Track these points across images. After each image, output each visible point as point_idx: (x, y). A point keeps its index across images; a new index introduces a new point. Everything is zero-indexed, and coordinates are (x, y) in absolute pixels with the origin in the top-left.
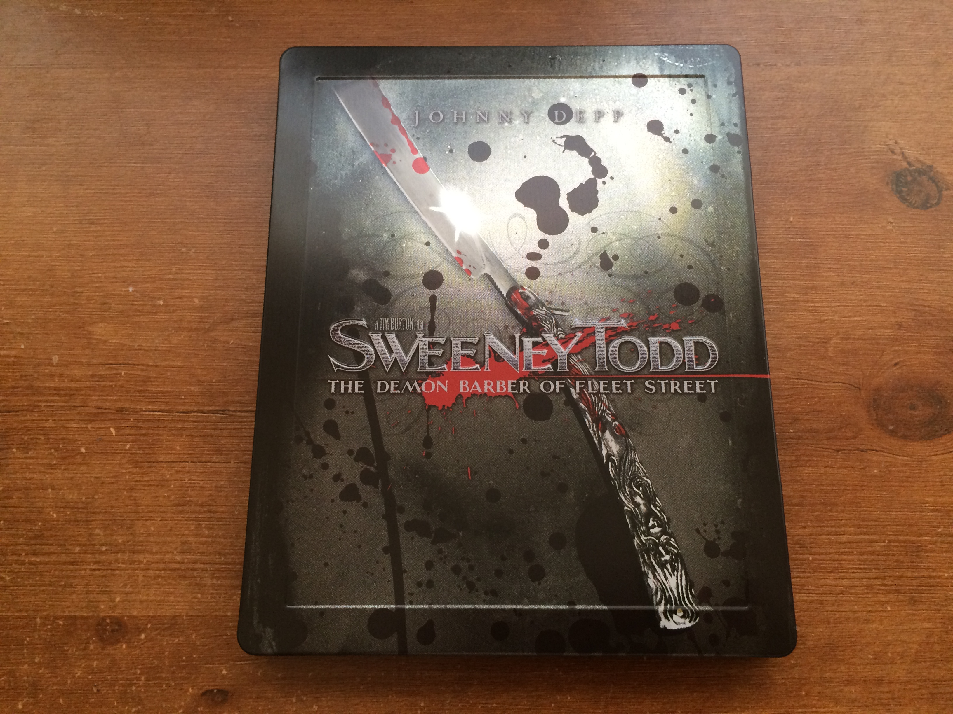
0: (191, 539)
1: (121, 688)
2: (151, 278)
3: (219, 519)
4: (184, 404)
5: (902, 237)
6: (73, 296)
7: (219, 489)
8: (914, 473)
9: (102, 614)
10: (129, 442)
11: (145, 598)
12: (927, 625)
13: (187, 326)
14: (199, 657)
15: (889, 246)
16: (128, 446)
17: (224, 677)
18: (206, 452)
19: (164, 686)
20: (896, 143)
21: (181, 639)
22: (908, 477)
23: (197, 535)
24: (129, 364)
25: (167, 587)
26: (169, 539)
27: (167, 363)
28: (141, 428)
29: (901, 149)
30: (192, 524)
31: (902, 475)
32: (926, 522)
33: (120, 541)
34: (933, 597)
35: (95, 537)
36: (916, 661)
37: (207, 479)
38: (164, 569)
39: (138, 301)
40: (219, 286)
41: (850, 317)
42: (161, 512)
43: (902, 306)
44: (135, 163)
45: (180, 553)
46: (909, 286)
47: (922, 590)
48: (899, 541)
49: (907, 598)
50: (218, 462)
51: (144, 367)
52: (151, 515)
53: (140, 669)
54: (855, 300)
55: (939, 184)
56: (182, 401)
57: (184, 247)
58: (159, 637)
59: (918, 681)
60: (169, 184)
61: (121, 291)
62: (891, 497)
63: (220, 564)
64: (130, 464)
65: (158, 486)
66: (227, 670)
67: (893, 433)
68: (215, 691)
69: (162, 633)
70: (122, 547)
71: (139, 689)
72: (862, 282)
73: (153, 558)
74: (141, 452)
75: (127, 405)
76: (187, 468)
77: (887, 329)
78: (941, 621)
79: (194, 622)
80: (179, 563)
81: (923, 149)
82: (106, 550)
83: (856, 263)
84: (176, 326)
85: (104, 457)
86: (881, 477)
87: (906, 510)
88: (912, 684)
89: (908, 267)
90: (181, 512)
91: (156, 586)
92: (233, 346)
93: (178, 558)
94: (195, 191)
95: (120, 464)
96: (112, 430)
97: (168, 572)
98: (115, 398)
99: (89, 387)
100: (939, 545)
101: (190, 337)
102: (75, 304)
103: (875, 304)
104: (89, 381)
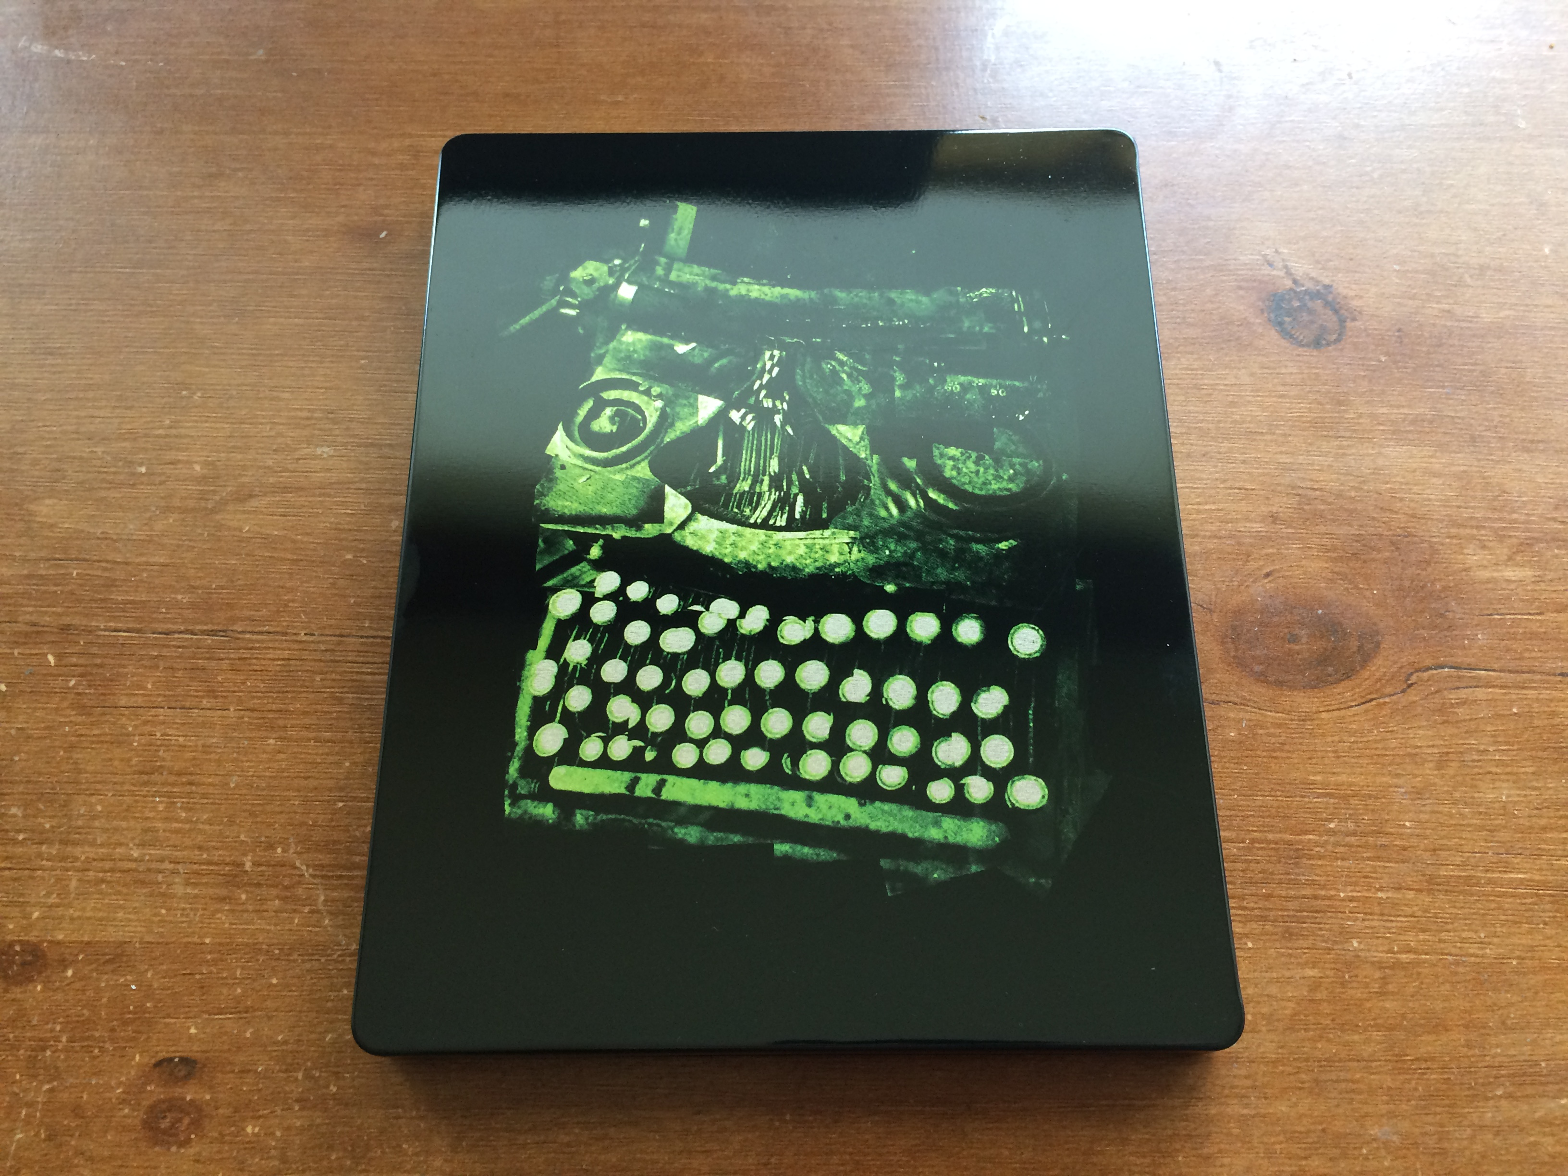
0: (159, 825)
1: (29, 1053)
2: (131, 433)
3: (204, 796)
4: (165, 621)
5: (1281, 388)
6: (10, 459)
7: (208, 749)
8: (1293, 738)
9: (9, 938)
10: (74, 676)
11: (77, 914)
12: (1310, 972)
13: (179, 505)
14: (155, 1007)
15: (1261, 401)
16: (72, 683)
17: (190, 1038)
18: (192, 693)
19: (96, 1051)
20: (1277, 252)
21: (129, 977)
22: (1283, 744)
23: (167, 819)
24: (85, 560)
25: (115, 897)
26: (124, 824)
27: (144, 559)
28: (95, 655)
29: (1283, 260)
30: (160, 802)
31: (1273, 740)
32: (1310, 813)
33: (47, 826)
34: (1321, 929)
35: (10, 819)
36: (1291, 1029)
37: (190, 734)
38: (112, 870)
39: (110, 467)
40: (234, 447)
41: (1199, 504)
42: (115, 783)
43: (1279, 488)
44: (121, 268)
45: (138, 845)
46: (1292, 460)
47: (1303, 917)
48: (1269, 842)
49: (1280, 929)
50: (209, 709)
51: (109, 566)
52: (99, 786)
53: (61, 1023)
54: (1208, 479)
55: (1343, 312)
56: (162, 616)
57: (186, 389)
58: (95, 974)
59: (1294, 1059)
60: (171, 297)
61: (84, 452)
62: (1257, 774)
63: (201, 864)
64: (73, 709)
65: (112, 743)
66: (196, 1028)
67: (1262, 678)
68: (176, 1060)
69: (101, 968)
70: (50, 835)
71: (57, 1054)
72: (1220, 453)
73: (96, 853)
74: (92, 691)
75: (76, 621)
76: (161, 718)
77: (1256, 522)
78: (1333, 966)
79: (152, 952)
80: (135, 860)
81: (1318, 262)
82: (24, 839)
83: (1210, 425)
84: (163, 504)
85: (34, 698)
86: (1241, 742)
87: (1278, 793)
88: (1283, 1065)
89: (1289, 432)
90: (146, 784)
91: (98, 896)
92: (248, 535)
93: (135, 854)
94: (211, 308)
95: (57, 709)
96: (51, 658)
97: (118, 875)
98: (59, 610)
99: (23, 593)
100: (1330, 848)
101: (183, 520)
102: (12, 471)
103: (1237, 485)
104: (23, 584)
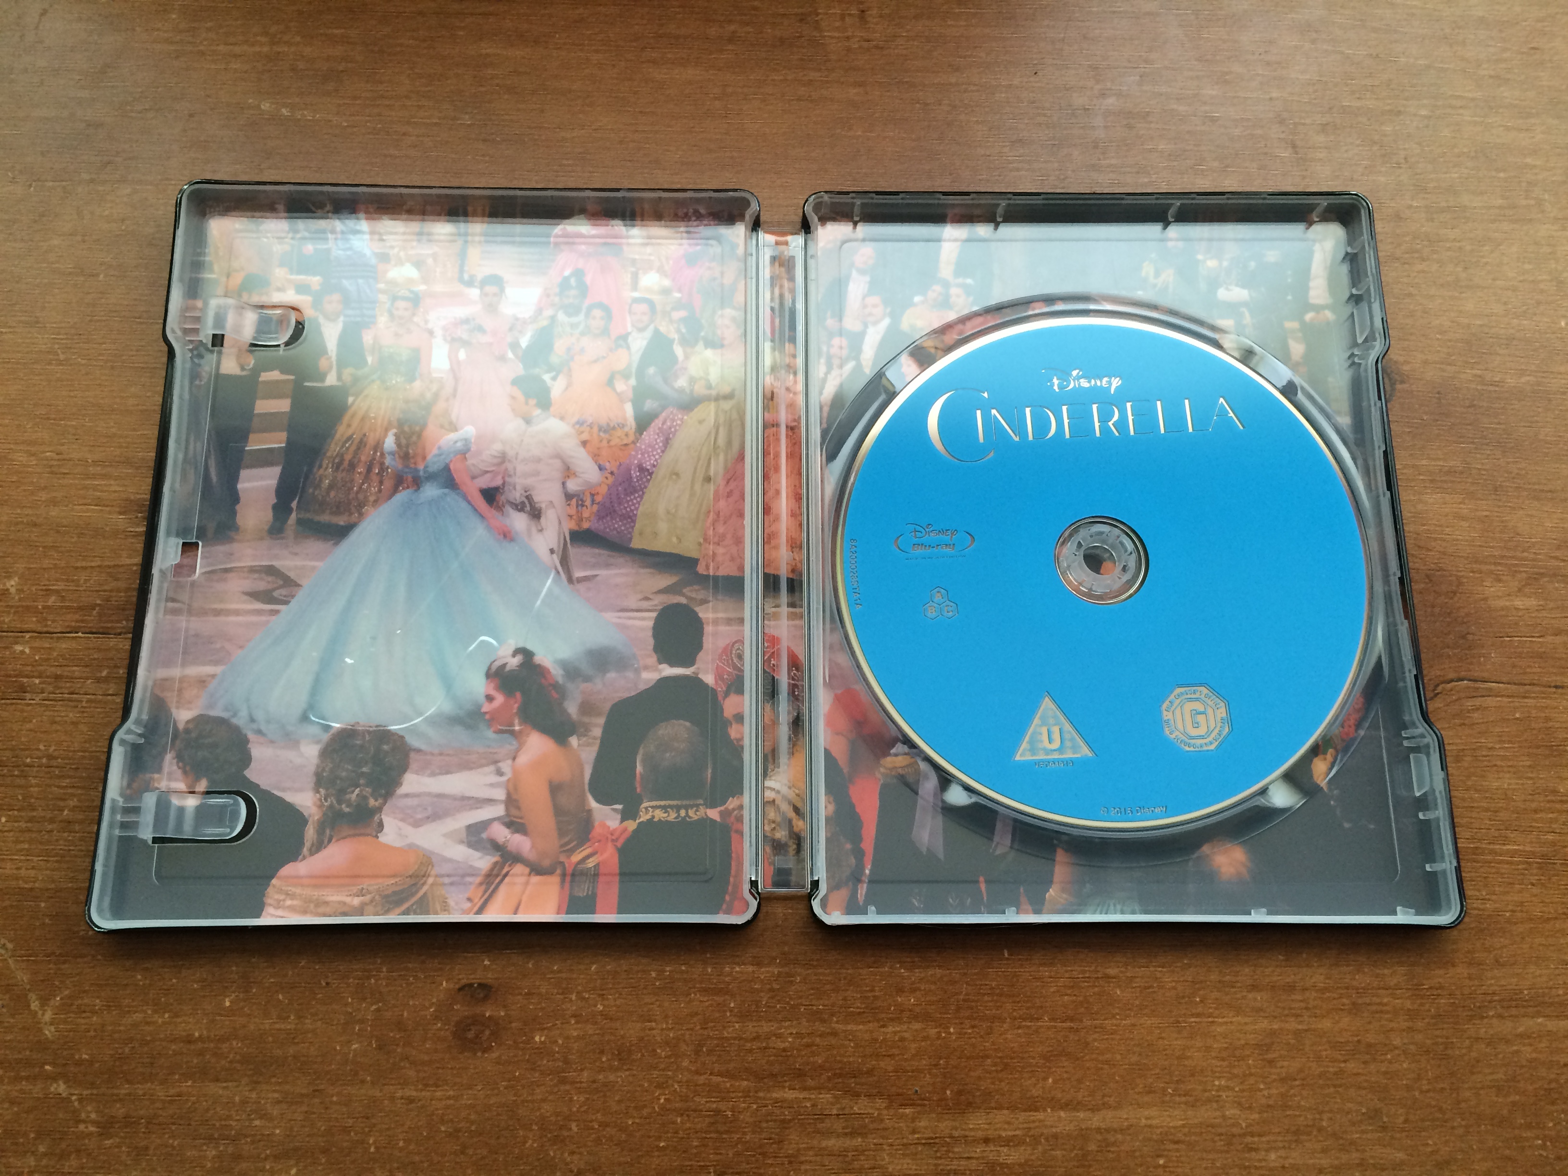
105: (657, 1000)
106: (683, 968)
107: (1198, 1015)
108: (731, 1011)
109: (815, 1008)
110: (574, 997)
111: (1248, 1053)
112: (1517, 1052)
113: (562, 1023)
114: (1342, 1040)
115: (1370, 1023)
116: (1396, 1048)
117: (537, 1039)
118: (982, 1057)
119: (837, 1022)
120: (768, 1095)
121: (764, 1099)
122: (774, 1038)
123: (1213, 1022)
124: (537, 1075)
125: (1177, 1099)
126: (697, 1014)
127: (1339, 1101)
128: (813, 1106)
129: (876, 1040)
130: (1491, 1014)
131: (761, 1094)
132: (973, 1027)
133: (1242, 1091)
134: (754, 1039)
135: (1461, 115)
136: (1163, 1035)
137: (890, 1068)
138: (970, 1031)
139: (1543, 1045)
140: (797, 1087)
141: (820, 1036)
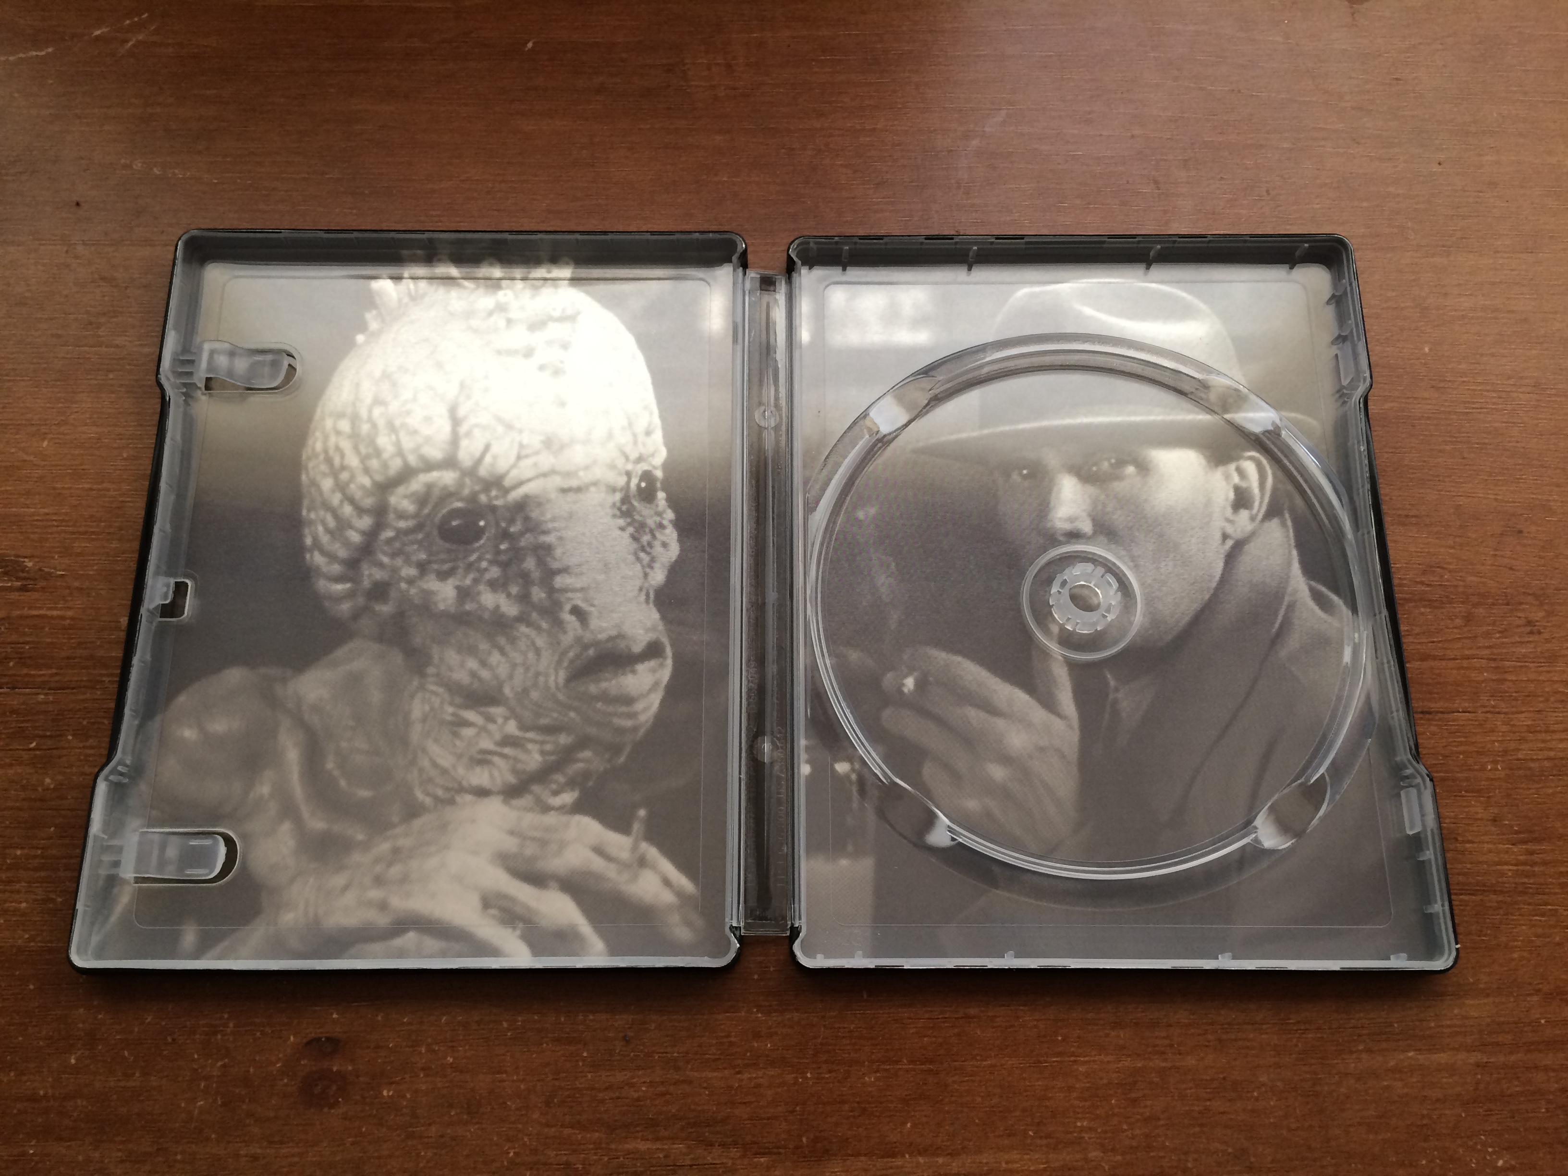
105: (508, 1051)
106: (536, 1017)
107: (1060, 1054)
108: (584, 1061)
109: (669, 1055)
110: (423, 1051)
111: (1111, 1092)
112: (1387, 1087)
113: (411, 1077)
114: (1208, 1078)
115: (1235, 1059)
116: (1263, 1085)
117: (385, 1093)
118: (839, 1103)
119: (692, 1070)
120: (620, 1147)
121: (616, 1150)
122: (626, 1088)
123: (1075, 1061)
124: (384, 1130)
125: (1038, 1141)
126: (548, 1064)
127: (1204, 1140)
128: (665, 1157)
129: (730, 1087)
130: (1361, 1047)
131: (613, 1146)
132: (830, 1072)
133: (1106, 1132)
134: (607, 1089)
135: (1323, 146)
136: (1024, 1075)
137: (746, 1116)
138: (827, 1076)
139: (1415, 1080)
140: (650, 1137)
141: (675, 1084)
